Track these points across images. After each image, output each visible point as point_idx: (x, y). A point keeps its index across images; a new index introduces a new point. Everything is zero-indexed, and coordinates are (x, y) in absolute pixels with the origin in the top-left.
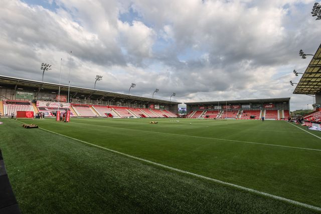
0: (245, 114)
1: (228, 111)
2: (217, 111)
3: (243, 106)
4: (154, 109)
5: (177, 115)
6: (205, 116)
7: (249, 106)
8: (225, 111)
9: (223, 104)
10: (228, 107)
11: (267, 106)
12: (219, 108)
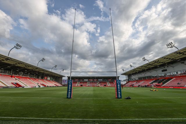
0: (101, 84)
1: (92, 82)
2: (86, 82)
3: (99, 80)
4: (47, 80)
5: (61, 84)
6: (80, 85)
7: (102, 80)
8: (90, 82)
9: (89, 78)
10: (91, 80)
11: (109, 80)
12: (87, 80)
